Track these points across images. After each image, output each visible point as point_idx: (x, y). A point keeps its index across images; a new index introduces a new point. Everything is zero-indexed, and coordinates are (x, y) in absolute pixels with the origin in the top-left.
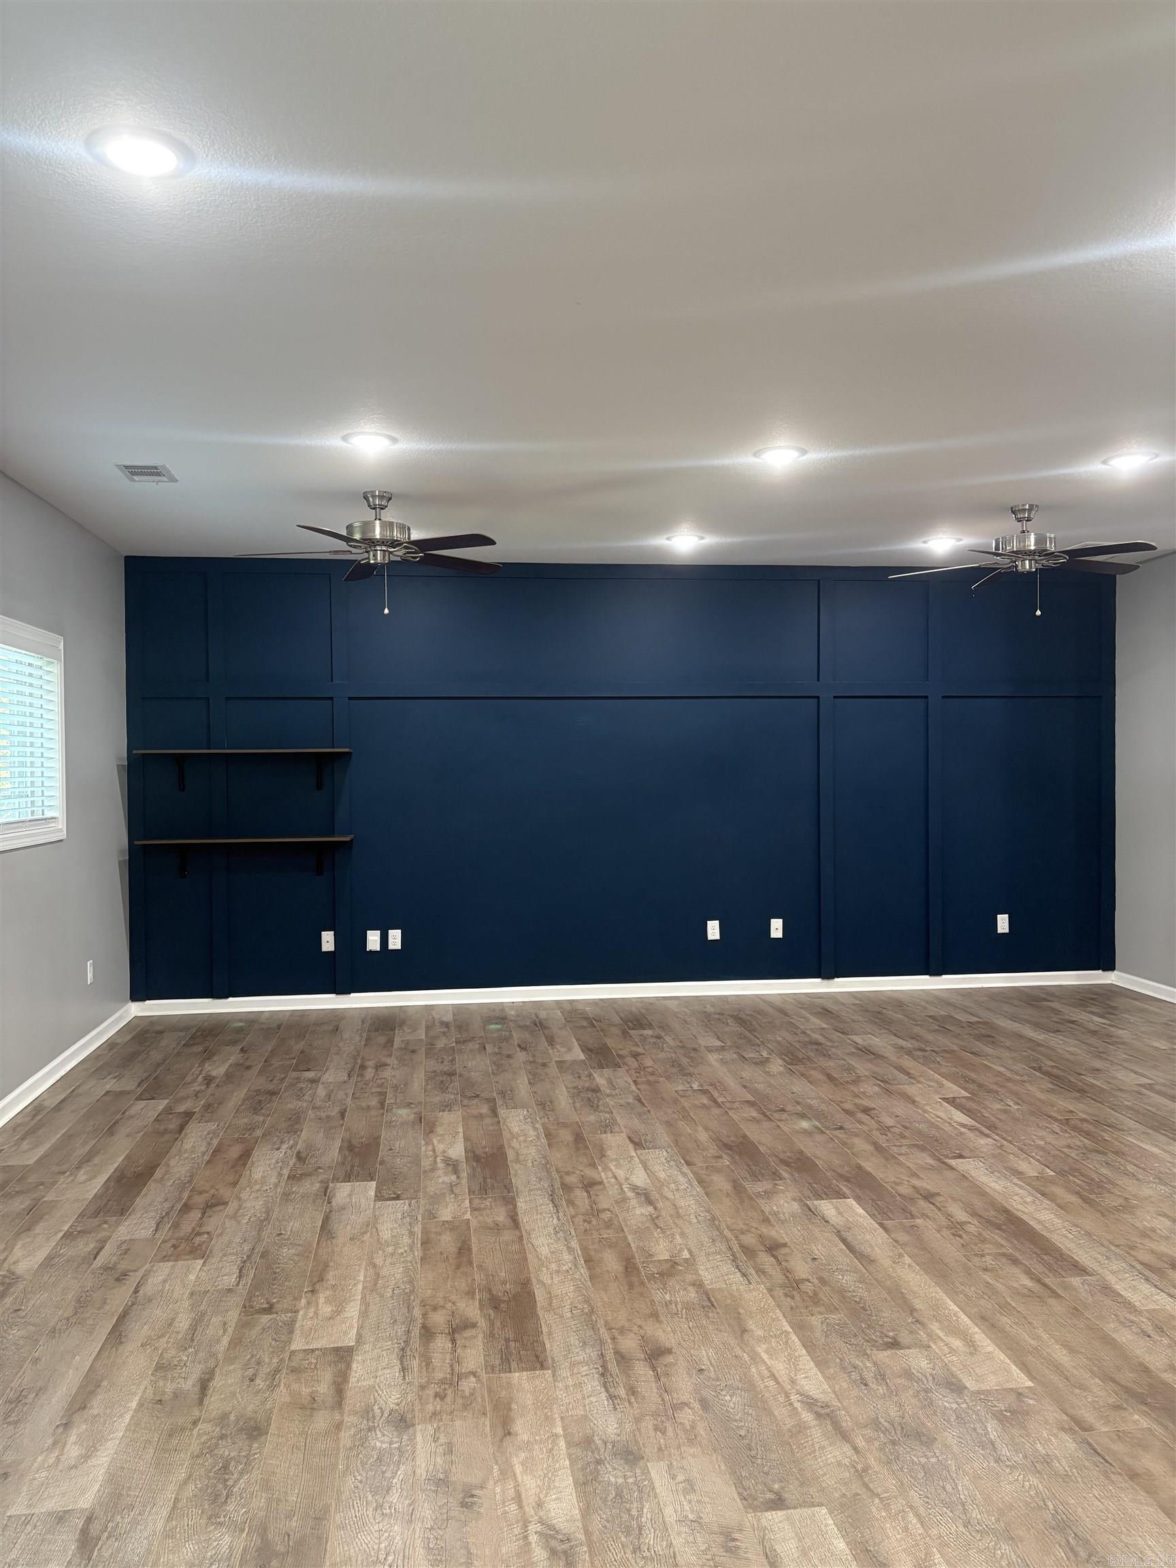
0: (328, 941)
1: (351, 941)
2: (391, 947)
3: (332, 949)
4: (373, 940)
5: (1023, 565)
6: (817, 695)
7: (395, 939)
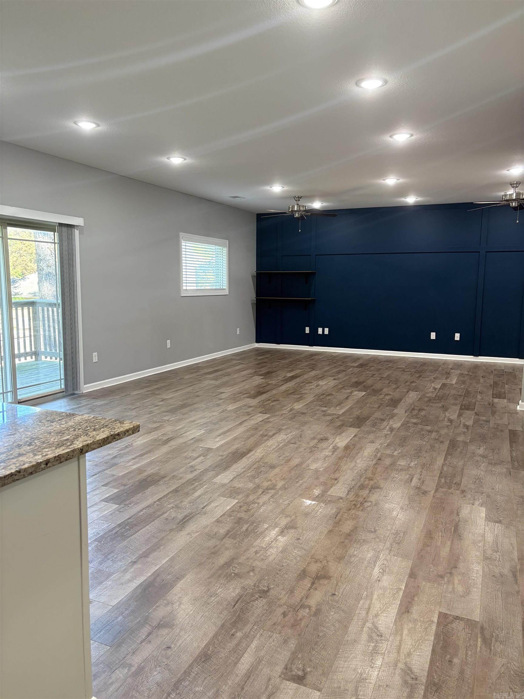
0: (307, 330)
1: (314, 330)
2: (325, 333)
3: (309, 332)
4: (320, 331)
5: (512, 204)
6: (479, 251)
7: (327, 331)
